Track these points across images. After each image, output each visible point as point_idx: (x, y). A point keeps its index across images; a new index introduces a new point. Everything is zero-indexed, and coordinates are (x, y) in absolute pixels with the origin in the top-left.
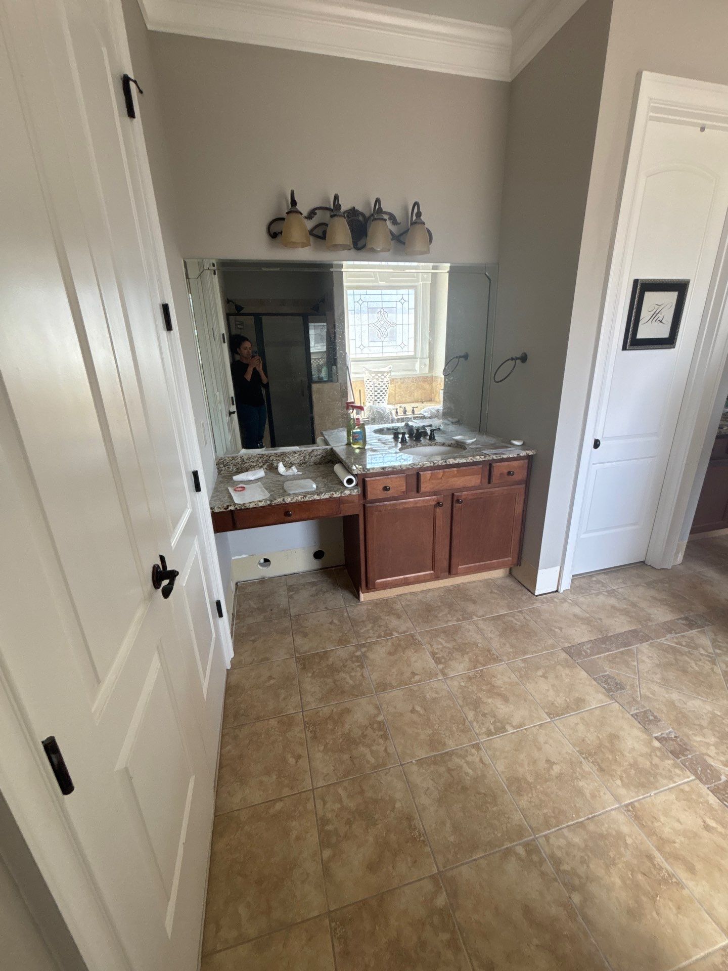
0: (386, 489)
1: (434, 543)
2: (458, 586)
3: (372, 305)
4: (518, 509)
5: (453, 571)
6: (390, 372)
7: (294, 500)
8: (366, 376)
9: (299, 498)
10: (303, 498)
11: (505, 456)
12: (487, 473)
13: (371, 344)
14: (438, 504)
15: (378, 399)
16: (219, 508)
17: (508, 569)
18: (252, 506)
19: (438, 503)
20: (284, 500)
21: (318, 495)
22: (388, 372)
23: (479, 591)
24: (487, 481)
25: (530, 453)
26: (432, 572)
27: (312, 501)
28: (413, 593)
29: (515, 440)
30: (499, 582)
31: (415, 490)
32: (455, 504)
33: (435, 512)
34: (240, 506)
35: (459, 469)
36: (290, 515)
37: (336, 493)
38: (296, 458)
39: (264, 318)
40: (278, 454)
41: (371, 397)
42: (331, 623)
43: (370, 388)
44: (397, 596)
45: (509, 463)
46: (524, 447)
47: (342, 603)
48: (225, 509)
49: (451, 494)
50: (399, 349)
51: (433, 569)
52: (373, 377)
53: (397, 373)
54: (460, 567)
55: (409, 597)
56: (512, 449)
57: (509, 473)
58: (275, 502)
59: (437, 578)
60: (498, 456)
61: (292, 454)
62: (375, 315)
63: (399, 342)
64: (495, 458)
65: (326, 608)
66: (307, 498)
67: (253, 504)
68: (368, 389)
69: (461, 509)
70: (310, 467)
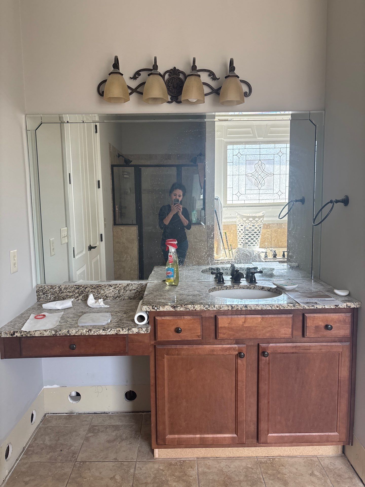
0: (178, 331)
1: (236, 401)
2: (274, 458)
3: (249, 158)
4: (344, 373)
5: (262, 439)
6: (263, 217)
7: (79, 333)
8: (238, 220)
9: (84, 331)
10: (88, 331)
11: (319, 307)
12: (300, 324)
13: (248, 192)
14: (240, 355)
15: (248, 242)
16: (6, 333)
17: (340, 447)
18: (37, 334)
19: (240, 353)
20: (68, 332)
21: (103, 330)
22: (260, 217)
23: (297, 469)
24: (301, 333)
25: (352, 305)
26: (235, 435)
27: (97, 335)
28: (217, 459)
29: (338, 289)
30: (327, 462)
31: (213, 335)
32: (260, 356)
33: (236, 363)
34: (25, 333)
35: (264, 316)
36: (73, 349)
37: (123, 330)
38: (111, 291)
39: (143, 169)
40: (94, 286)
41: (242, 240)
42: (113, 478)
43: (241, 231)
44: (197, 458)
45: (327, 315)
46: (349, 297)
47: (135, 457)
48: (12, 335)
49: (257, 344)
50: (276, 196)
51: (236, 433)
52: (245, 221)
53: (270, 219)
54: (270, 435)
55: (210, 463)
56: (332, 299)
57: (327, 327)
58: (60, 333)
59: (240, 444)
60: (311, 305)
61: (107, 287)
62: (253, 166)
63: (276, 190)
64: (307, 308)
65: (116, 459)
66: (92, 332)
67: (39, 332)
68: (240, 232)
69: (269, 364)
70: (123, 302)
